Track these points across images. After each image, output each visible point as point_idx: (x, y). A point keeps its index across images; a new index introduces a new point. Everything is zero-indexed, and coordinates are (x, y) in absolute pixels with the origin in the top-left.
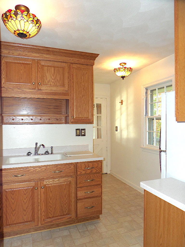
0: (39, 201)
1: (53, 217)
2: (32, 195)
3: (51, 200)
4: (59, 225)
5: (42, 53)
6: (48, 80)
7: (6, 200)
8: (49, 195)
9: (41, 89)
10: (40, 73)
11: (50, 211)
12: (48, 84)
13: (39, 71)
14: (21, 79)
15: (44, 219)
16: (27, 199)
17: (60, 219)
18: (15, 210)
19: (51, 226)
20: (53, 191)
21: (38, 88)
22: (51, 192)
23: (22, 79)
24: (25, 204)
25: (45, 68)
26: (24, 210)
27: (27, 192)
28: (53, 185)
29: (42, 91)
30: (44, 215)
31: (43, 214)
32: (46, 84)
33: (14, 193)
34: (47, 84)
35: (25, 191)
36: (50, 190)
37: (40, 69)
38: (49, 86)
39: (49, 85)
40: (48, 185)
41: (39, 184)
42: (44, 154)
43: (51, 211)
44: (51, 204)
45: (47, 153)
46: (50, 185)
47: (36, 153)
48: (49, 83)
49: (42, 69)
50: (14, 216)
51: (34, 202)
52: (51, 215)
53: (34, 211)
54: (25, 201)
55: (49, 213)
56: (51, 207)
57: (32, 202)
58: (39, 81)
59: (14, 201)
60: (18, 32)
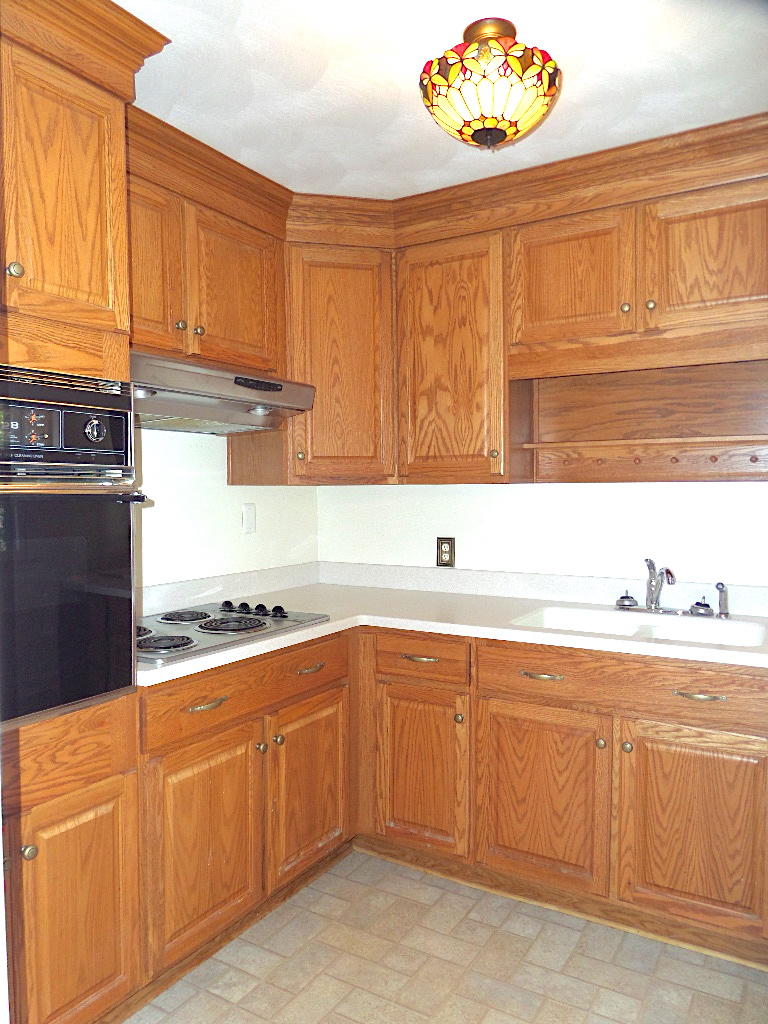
0: (615, 801)
1: (671, 890)
2: (587, 763)
3: (664, 810)
4: (705, 940)
5: (662, 168)
6: (690, 280)
7: (497, 755)
8: (655, 789)
9: (659, 326)
10: (654, 259)
11: (658, 860)
12: (688, 298)
13: (651, 250)
14: (577, 301)
15: (629, 883)
16: (566, 774)
17: (704, 911)
18: (524, 800)
19: (671, 929)
20: (672, 775)
21: (646, 323)
22: (666, 776)
23: (581, 298)
24: (560, 791)
25: (677, 232)
26: (555, 813)
27: (568, 749)
28: (683, 750)
29: (667, 335)
30: (630, 866)
31: (628, 858)
32: (681, 299)
33: (524, 738)
34: (685, 300)
35: (562, 742)
36: (662, 768)
37: (653, 238)
38: (696, 305)
39: (693, 302)
40: (655, 746)
41: (617, 727)
42: (685, 613)
43: (661, 858)
44: (665, 830)
45: (702, 611)
46: (663, 747)
47: (653, 604)
48: (696, 291)
49: (663, 236)
50: (519, 821)
51: (593, 794)
52: (664, 876)
53: (593, 832)
54: (561, 780)
55: (653, 865)
56: (663, 844)
57: (587, 795)
58: (651, 296)
59: (524, 763)
60: (468, 131)
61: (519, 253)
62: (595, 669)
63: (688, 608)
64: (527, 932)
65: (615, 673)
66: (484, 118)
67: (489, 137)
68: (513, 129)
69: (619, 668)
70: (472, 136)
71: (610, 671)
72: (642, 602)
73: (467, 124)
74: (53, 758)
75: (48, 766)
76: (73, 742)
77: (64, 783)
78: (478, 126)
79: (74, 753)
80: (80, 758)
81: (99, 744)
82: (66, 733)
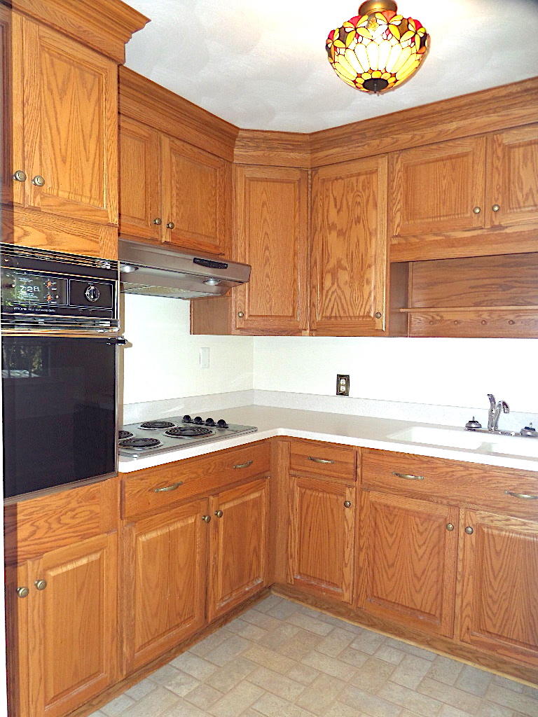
0: (460, 569)
1: (500, 636)
2: (439, 541)
3: (495, 578)
4: (524, 674)
5: (507, 108)
6: (526, 190)
7: (375, 532)
8: (489, 563)
9: (502, 223)
10: (499, 174)
11: (490, 613)
12: (524, 203)
13: (497, 168)
14: (441, 205)
15: (468, 629)
16: (424, 548)
17: (523, 653)
18: (393, 565)
19: (499, 665)
20: (503, 552)
21: (492, 221)
22: (498, 553)
23: (444, 203)
24: (419, 560)
25: (516, 154)
26: (415, 575)
27: (426, 529)
28: (507, 534)
29: (508, 231)
30: (469, 616)
31: (468, 611)
32: (519, 204)
33: (393, 521)
34: (522, 204)
35: (422, 525)
36: (495, 547)
37: (499, 159)
38: (530, 209)
39: (529, 206)
40: (490, 530)
41: (462, 516)
42: (517, 435)
43: (493, 613)
44: (496, 592)
45: (529, 433)
46: (496, 532)
47: (493, 428)
48: (530, 197)
49: (507, 157)
50: (389, 580)
51: (444, 564)
52: (494, 626)
53: (442, 590)
54: (420, 552)
55: (486, 618)
56: (494, 602)
57: (439, 563)
58: (496, 201)
59: (393, 539)
60: (360, 81)
61: (399, 171)
62: (447, 473)
63: (519, 431)
64: (392, 659)
65: (462, 476)
66: (372, 71)
67: (375, 85)
68: (393, 79)
69: (464, 473)
70: (363, 84)
71: (459, 474)
72: (485, 426)
73: (359, 76)
74: (59, 520)
75: (55, 526)
76: (73, 510)
77: (66, 538)
78: (367, 77)
79: (73, 517)
80: (78, 521)
81: (91, 512)
82: (69, 503)
